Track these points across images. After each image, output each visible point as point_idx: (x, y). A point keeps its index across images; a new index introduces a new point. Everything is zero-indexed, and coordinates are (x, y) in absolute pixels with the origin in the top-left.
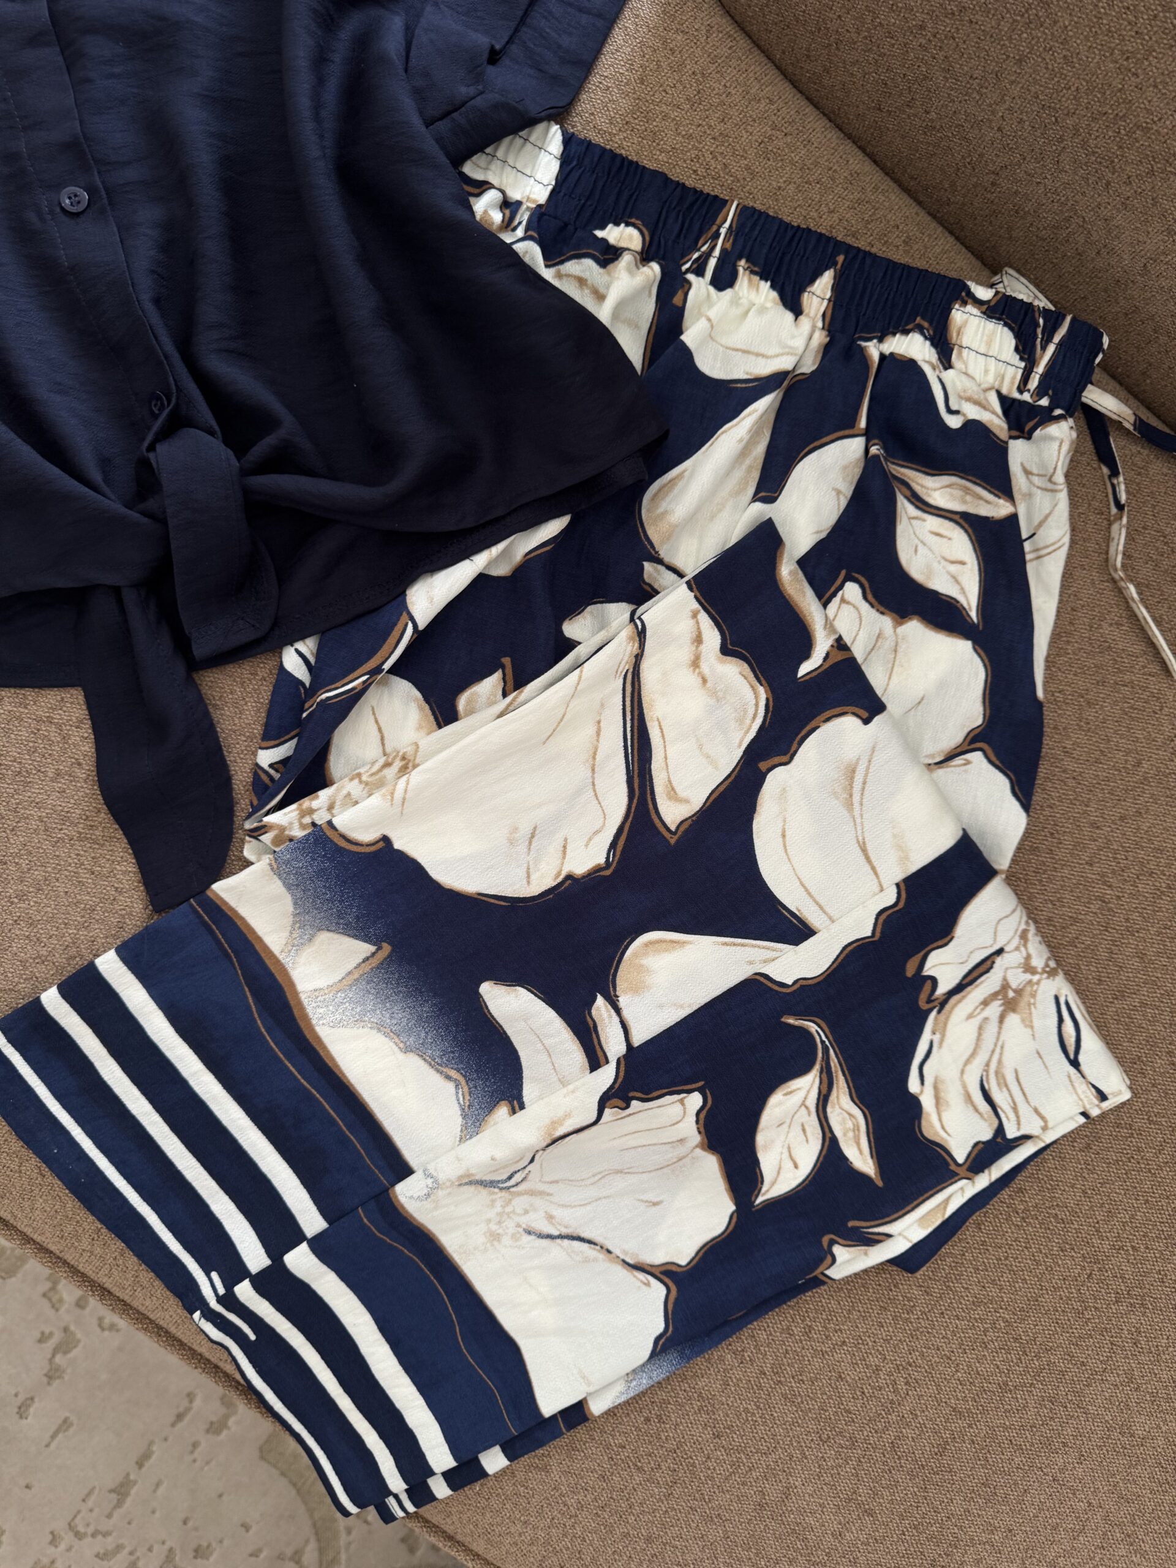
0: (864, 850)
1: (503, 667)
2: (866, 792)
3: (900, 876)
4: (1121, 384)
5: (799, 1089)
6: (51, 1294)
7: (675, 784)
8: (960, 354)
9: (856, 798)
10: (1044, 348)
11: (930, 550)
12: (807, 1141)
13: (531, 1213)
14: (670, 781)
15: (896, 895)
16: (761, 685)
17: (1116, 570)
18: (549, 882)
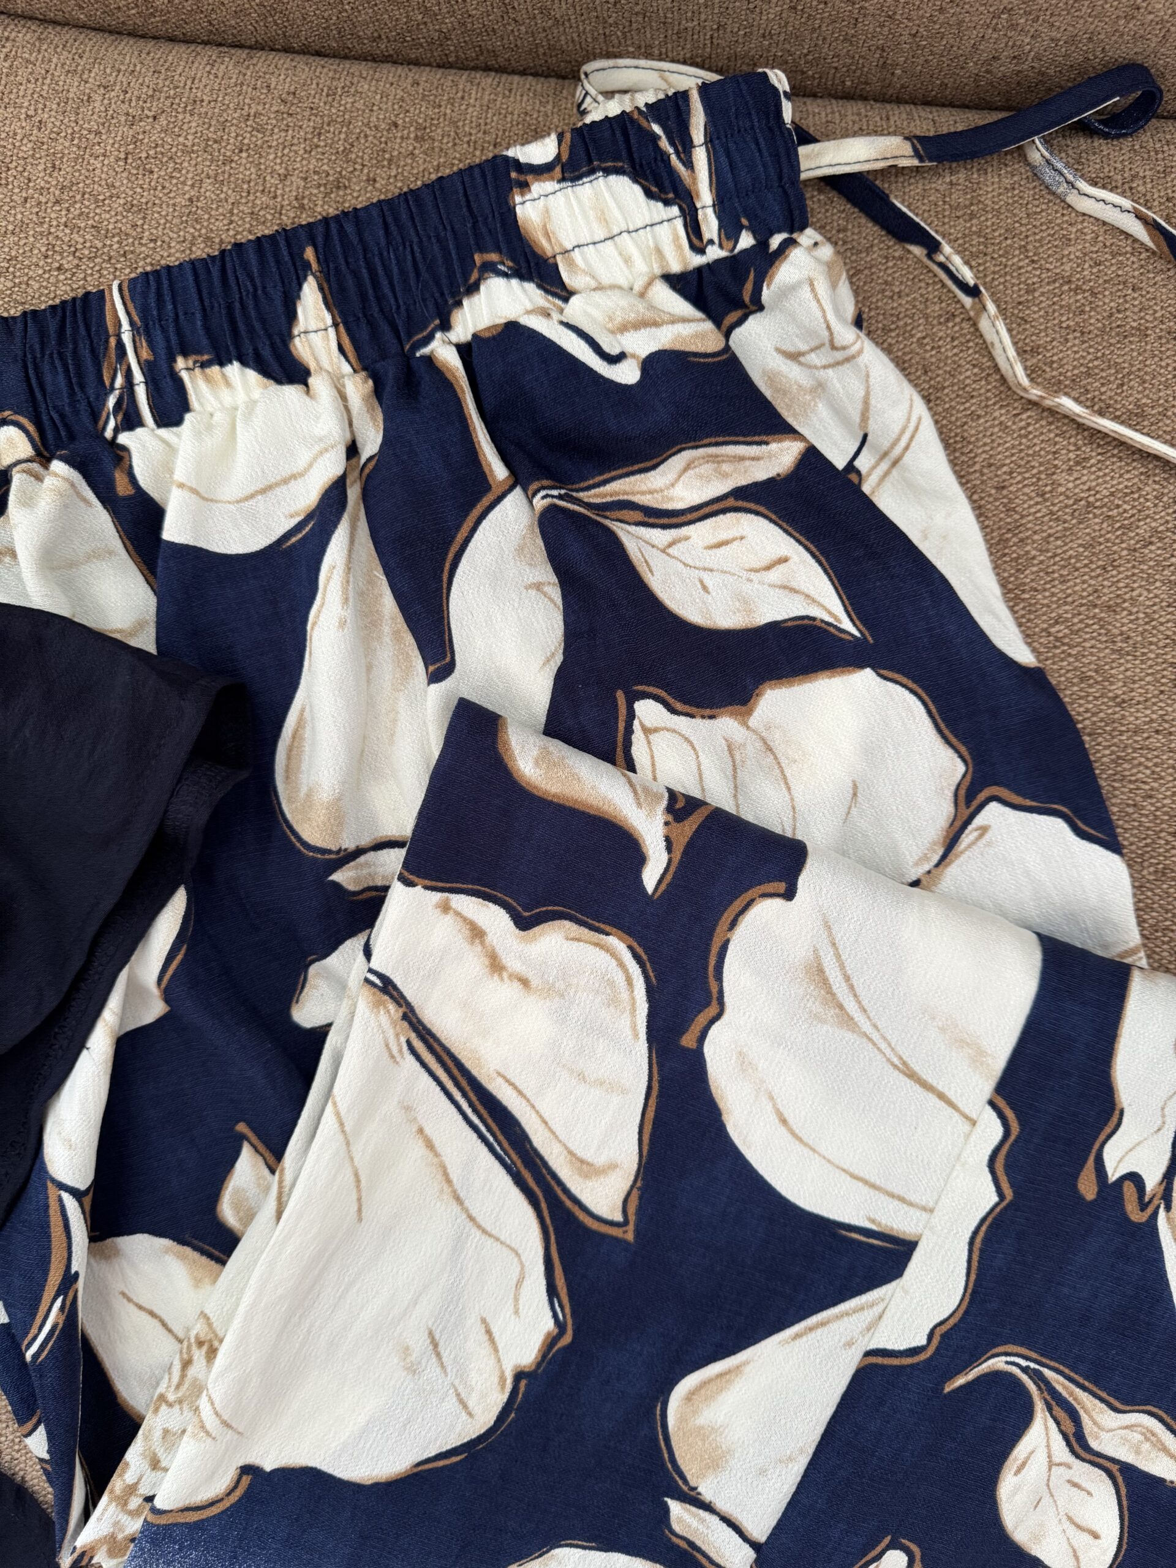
0: (912, 1075)
1: (245, 1138)
2: (859, 990)
3: (987, 1087)
4: (864, 98)
5: (1033, 1452)
7: (580, 1153)
8: (571, 264)
9: (851, 1006)
10: (689, 164)
11: (724, 572)
12: (1089, 1493)
14: (571, 1153)
15: (998, 1121)
16: (607, 934)
17: (1025, 390)
18: (497, 1400)
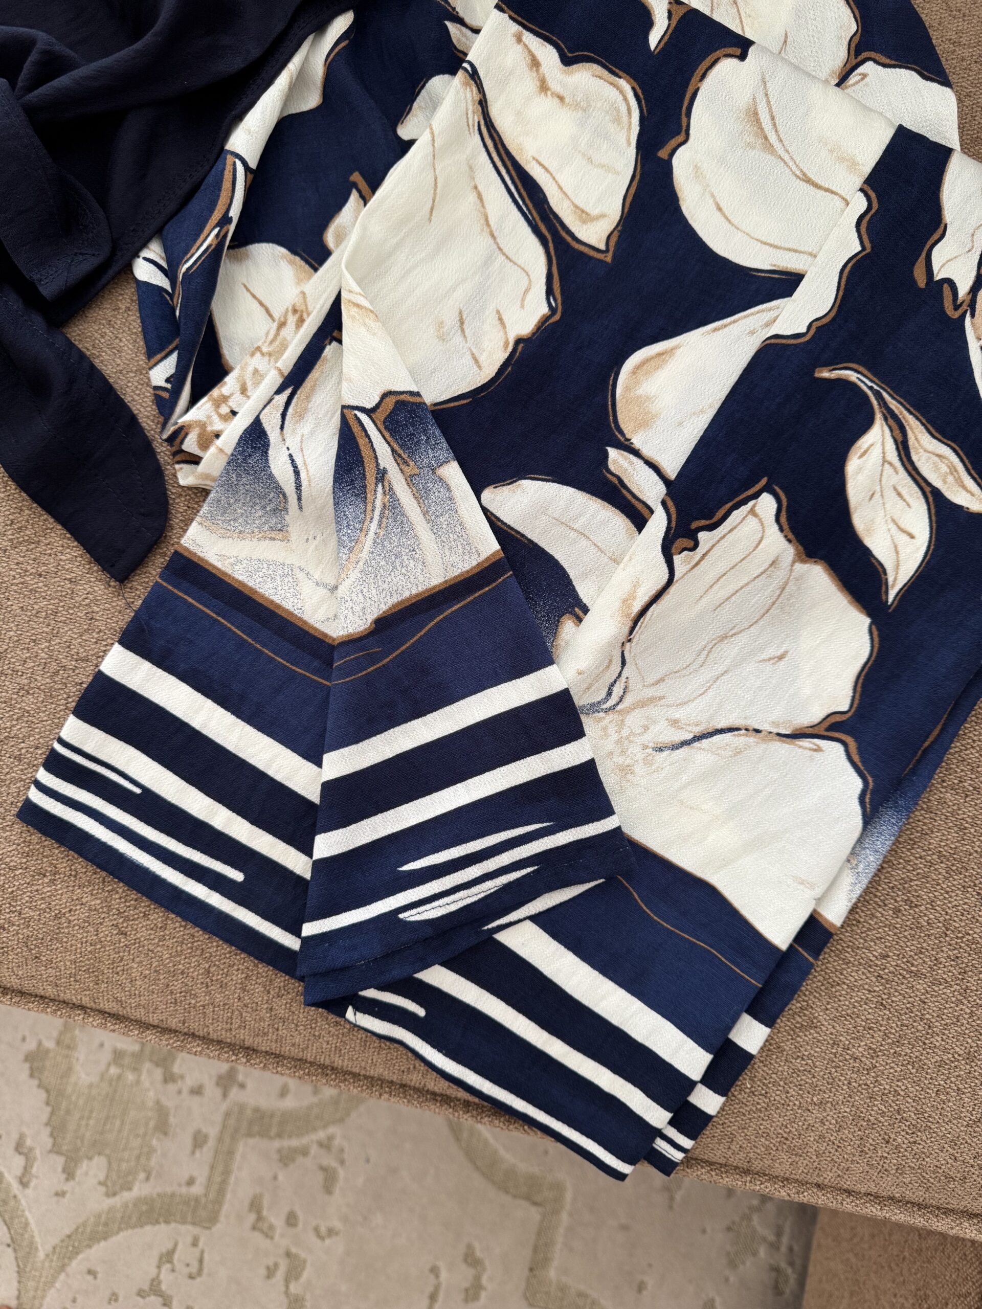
0: (809, 181)
1: (355, 185)
2: (779, 128)
3: (859, 182)
5: (872, 445)
6: (260, 1225)
7: (581, 205)
9: (773, 138)
12: (908, 505)
13: (652, 728)
14: (576, 207)
15: (865, 198)
16: (620, 77)
18: (501, 356)
